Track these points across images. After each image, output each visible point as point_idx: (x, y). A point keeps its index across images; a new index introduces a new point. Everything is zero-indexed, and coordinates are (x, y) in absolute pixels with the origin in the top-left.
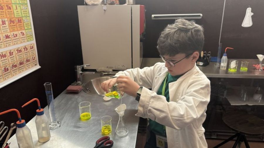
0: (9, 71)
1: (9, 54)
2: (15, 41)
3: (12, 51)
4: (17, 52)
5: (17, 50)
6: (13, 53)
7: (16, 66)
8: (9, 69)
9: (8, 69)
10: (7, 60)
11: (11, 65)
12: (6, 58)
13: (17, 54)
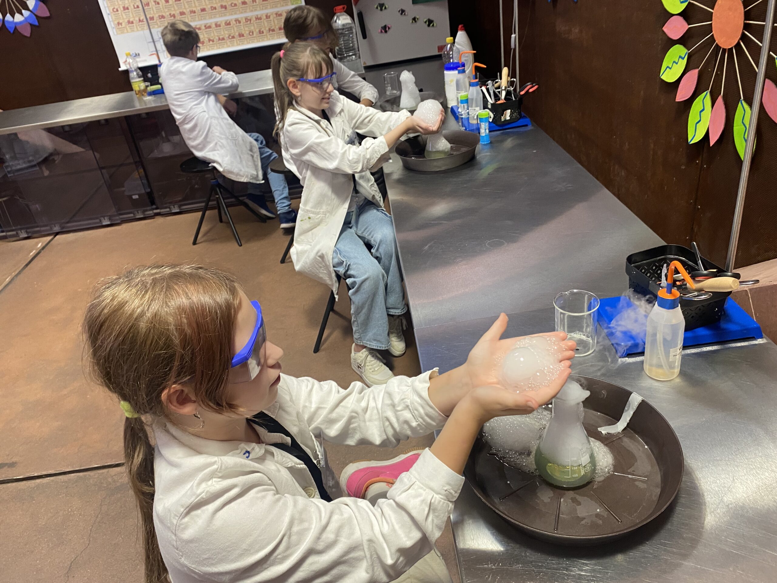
0: (265, 34)
1: (265, 17)
2: (274, 5)
3: (269, 15)
4: (275, 16)
5: (276, 14)
6: (269, 16)
7: (273, 30)
8: (265, 32)
9: (263, 33)
10: (262, 23)
11: (267, 29)
12: (262, 20)
13: (275, 17)
